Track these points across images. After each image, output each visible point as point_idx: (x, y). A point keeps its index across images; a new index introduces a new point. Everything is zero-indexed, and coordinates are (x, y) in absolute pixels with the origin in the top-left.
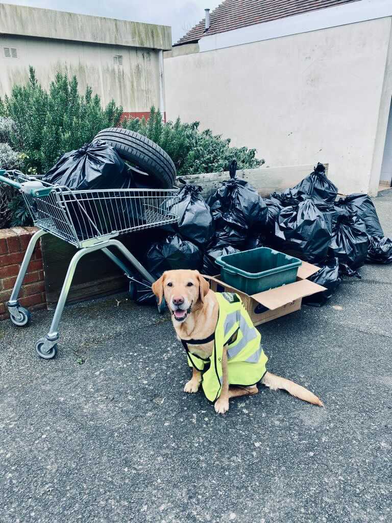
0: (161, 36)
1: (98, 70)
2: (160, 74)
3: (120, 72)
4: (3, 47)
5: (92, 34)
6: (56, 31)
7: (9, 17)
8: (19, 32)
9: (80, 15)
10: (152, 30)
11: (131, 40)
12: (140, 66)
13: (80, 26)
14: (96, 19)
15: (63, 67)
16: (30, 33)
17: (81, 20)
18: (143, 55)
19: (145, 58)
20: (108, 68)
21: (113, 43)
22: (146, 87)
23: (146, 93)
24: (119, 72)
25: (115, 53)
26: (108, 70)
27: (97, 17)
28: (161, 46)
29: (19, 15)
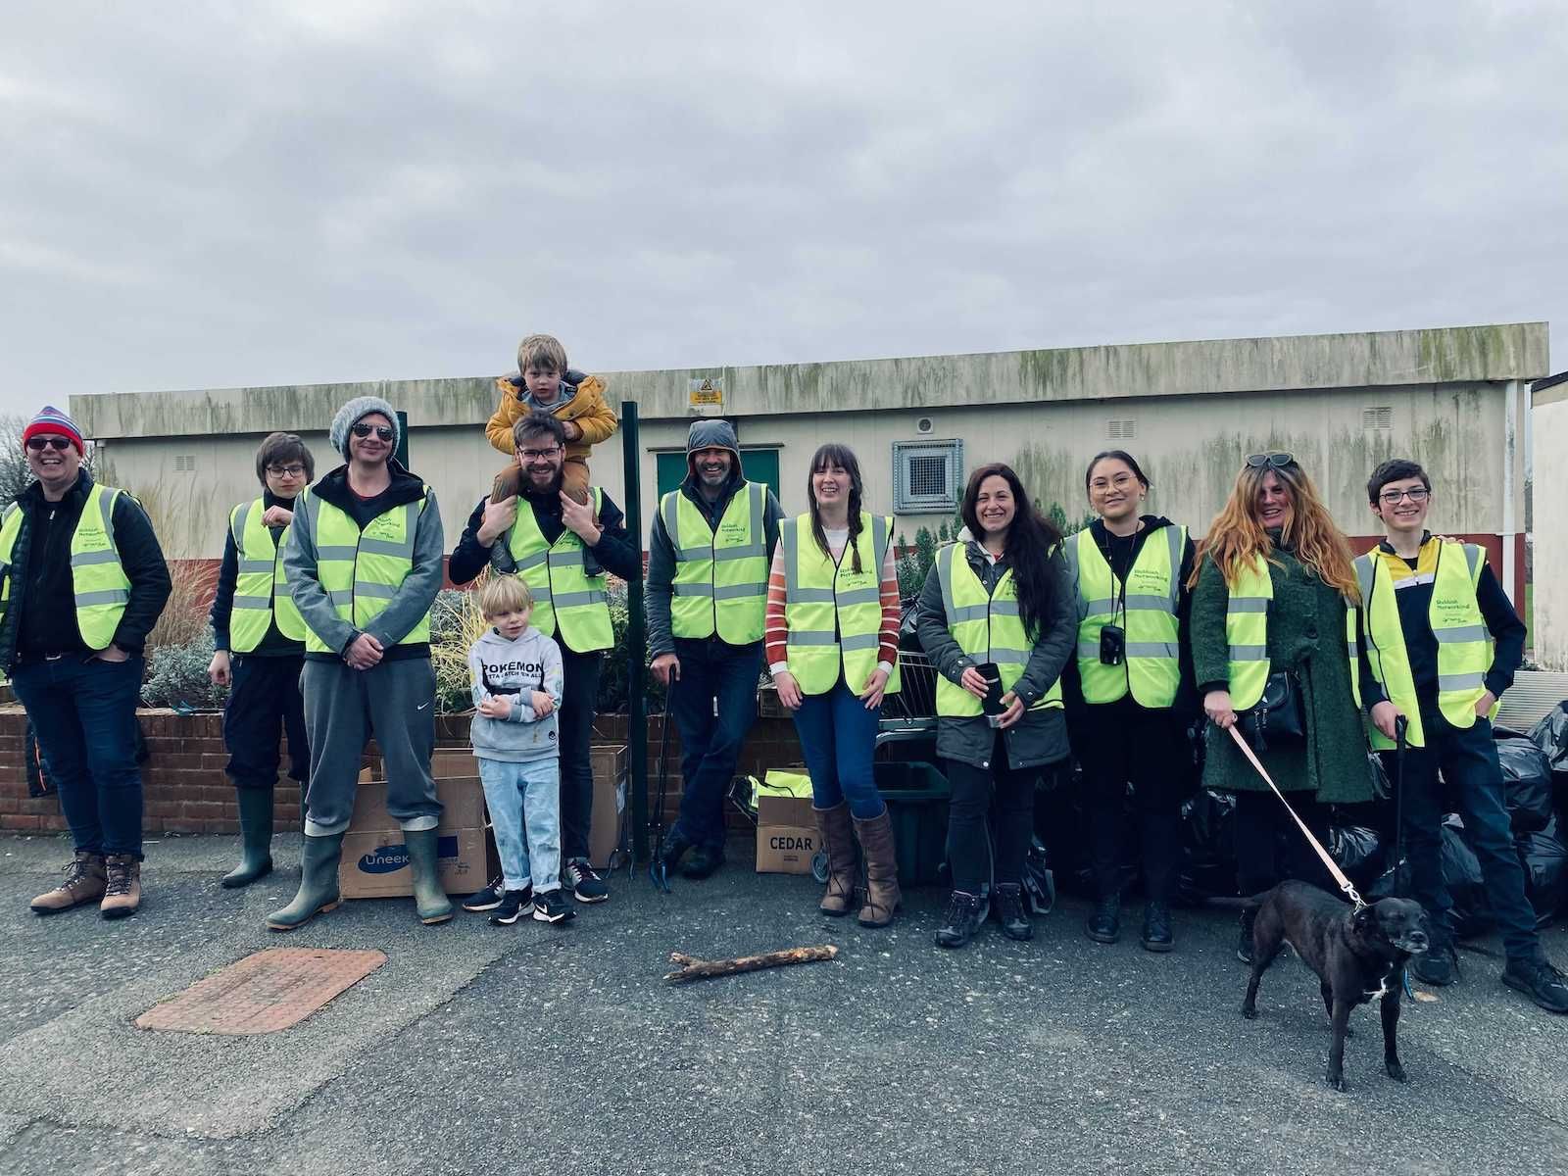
0: (1512, 349)
1: (1318, 445)
2: (1508, 440)
3: (1382, 445)
4: (1108, 421)
5: (1306, 373)
6: (1219, 377)
7: (1124, 370)
8: (1140, 390)
9: (1278, 339)
10: (1484, 339)
11: (1413, 370)
12: (1443, 425)
13: (1276, 361)
14: (1321, 340)
15: (1231, 444)
16: (1161, 388)
17: (1281, 348)
18: (1456, 399)
19: (1462, 405)
20: (1347, 438)
21: (1362, 383)
22: (1459, 475)
23: (1460, 490)
24: (1376, 443)
25: (1369, 403)
26: (1346, 441)
27: (1322, 336)
28: (1511, 373)
29: (1145, 362)
